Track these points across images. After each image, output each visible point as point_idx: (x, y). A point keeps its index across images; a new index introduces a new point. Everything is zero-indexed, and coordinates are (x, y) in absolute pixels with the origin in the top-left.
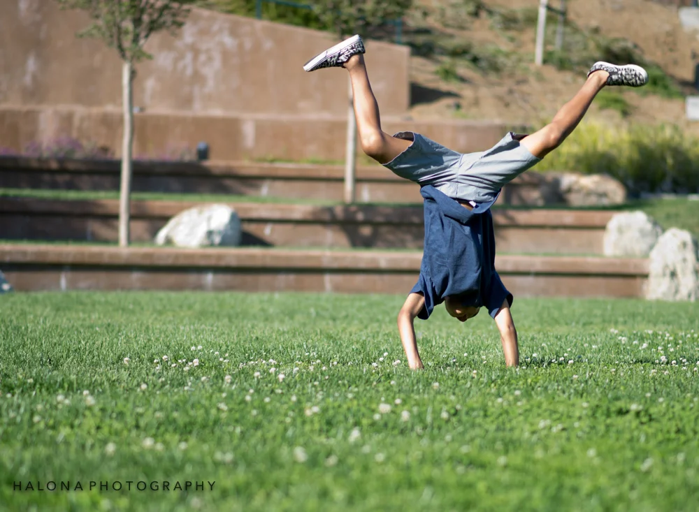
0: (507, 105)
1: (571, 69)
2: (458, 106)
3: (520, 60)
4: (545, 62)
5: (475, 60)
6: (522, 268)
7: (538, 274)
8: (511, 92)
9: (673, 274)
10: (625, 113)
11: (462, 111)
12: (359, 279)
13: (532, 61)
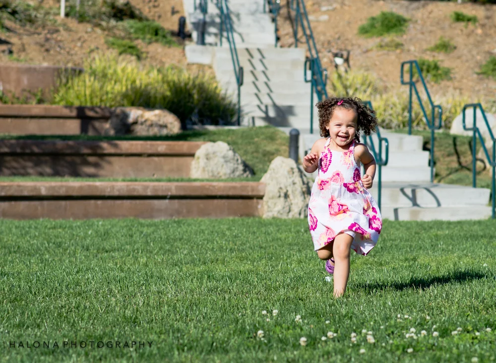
0: (47, 50)
1: (89, 22)
2: (11, 52)
3: (47, 13)
4: (67, 15)
5: (14, 13)
6: (160, 193)
7: (173, 198)
8: (47, 40)
9: (286, 196)
10: (139, 58)
11: (15, 56)
12: (23, 205)
13: (59, 14)
